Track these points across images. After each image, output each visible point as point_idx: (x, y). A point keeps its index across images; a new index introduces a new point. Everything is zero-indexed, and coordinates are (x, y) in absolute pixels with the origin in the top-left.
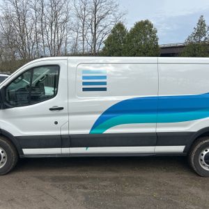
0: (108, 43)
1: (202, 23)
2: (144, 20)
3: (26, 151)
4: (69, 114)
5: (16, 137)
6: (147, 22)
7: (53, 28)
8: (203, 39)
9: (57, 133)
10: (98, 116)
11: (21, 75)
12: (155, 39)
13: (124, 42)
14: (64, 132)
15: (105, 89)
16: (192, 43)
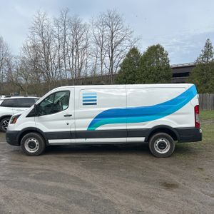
0: (124, 66)
1: (208, 45)
4: (75, 119)
5: (45, 133)
6: (158, 46)
7: (75, 53)
8: (210, 60)
9: (68, 130)
10: (91, 120)
11: (48, 97)
12: (166, 61)
13: (138, 65)
14: (73, 130)
15: (96, 104)
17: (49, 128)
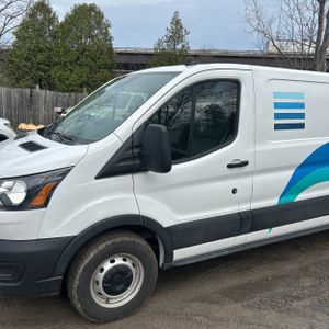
2: (88, 4)
3: (179, 254)
8: (179, 47)
12: (107, 37)
14: (244, 207)
16: (164, 50)
17: (179, 211)
